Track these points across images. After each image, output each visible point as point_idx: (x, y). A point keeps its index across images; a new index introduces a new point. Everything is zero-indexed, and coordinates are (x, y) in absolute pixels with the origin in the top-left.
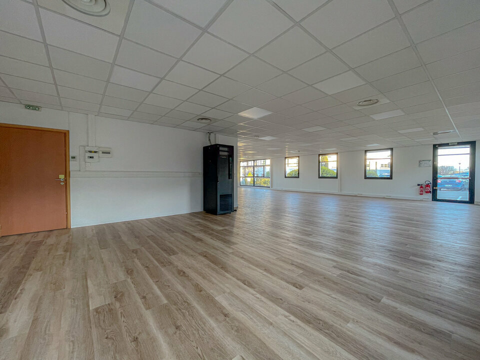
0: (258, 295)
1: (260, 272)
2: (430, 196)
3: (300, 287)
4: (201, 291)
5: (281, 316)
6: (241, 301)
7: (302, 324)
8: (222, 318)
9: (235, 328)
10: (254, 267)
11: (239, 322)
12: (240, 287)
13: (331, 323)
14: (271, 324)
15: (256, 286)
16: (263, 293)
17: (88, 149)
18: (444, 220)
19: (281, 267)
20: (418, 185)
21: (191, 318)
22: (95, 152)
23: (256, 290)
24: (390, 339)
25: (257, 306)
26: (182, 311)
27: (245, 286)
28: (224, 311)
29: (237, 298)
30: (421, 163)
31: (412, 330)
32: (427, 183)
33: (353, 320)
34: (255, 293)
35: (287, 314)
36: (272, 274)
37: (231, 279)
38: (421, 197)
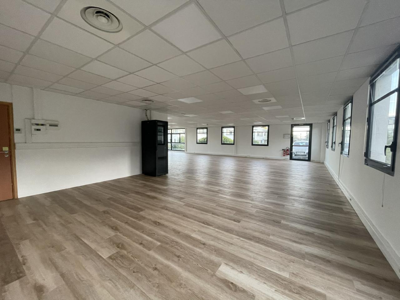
0: (217, 230)
1: (210, 216)
2: (288, 157)
3: (239, 222)
4: (179, 233)
5: (235, 239)
6: (208, 234)
7: (248, 241)
8: (202, 246)
9: (214, 250)
10: (205, 213)
11: (214, 246)
12: (203, 227)
13: (262, 238)
14: (232, 244)
15: (212, 224)
16: (219, 228)
17: (34, 122)
18: (298, 172)
19: (221, 211)
20: (283, 150)
21: (183, 250)
22: (42, 125)
23: (213, 226)
24: (291, 240)
25: (219, 236)
26: (175, 247)
27: (206, 226)
28: (201, 242)
29: (205, 233)
30: (285, 135)
31: (298, 234)
32: (288, 148)
33: (272, 234)
34: (213, 228)
35: (238, 237)
36: (218, 215)
37: (194, 223)
38: (284, 158)
